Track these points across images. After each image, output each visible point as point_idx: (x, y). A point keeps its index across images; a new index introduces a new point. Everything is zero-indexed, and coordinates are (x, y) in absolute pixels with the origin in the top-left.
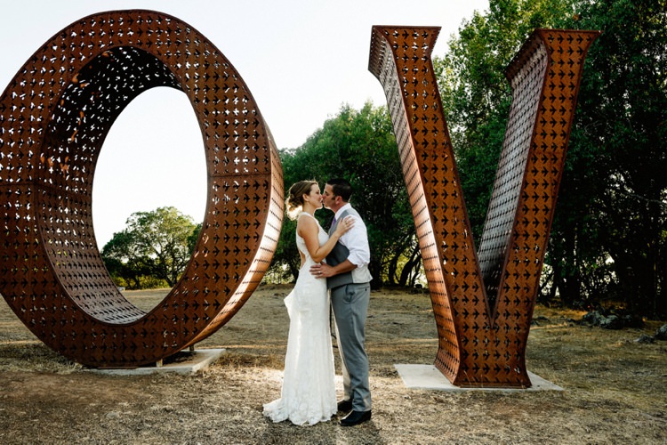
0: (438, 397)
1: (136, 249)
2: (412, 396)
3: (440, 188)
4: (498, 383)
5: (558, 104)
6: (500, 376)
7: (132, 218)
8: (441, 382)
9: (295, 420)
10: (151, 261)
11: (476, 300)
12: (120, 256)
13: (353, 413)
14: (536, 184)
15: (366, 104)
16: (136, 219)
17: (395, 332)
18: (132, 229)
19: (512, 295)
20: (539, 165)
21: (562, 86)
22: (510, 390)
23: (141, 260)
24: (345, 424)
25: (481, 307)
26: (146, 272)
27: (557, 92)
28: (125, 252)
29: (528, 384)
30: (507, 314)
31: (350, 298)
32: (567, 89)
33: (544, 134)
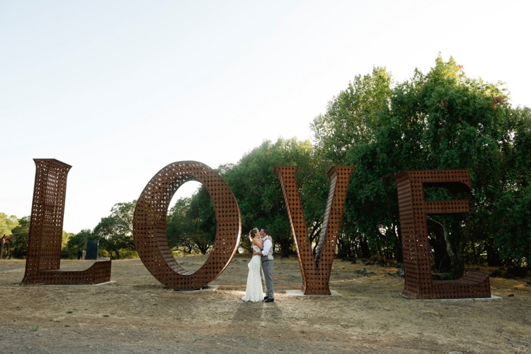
0: (297, 298)
1: (117, 229)
2: (289, 298)
3: (299, 225)
4: (319, 294)
5: (340, 193)
6: (321, 291)
7: (115, 207)
8: (300, 293)
9: (252, 300)
10: (128, 238)
11: (312, 265)
12: (105, 234)
13: (269, 299)
14: (332, 223)
15: (279, 139)
16: (117, 207)
17: (292, 280)
18: (115, 215)
19: (324, 262)
20: (334, 216)
21: (342, 187)
22: (323, 296)
23: (120, 237)
24: (266, 302)
25: (314, 267)
26: (124, 246)
27: (340, 189)
28: (110, 231)
29: (330, 294)
30: (323, 269)
31: (268, 265)
32: (344, 188)
33: (335, 205)
